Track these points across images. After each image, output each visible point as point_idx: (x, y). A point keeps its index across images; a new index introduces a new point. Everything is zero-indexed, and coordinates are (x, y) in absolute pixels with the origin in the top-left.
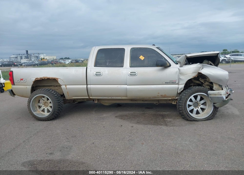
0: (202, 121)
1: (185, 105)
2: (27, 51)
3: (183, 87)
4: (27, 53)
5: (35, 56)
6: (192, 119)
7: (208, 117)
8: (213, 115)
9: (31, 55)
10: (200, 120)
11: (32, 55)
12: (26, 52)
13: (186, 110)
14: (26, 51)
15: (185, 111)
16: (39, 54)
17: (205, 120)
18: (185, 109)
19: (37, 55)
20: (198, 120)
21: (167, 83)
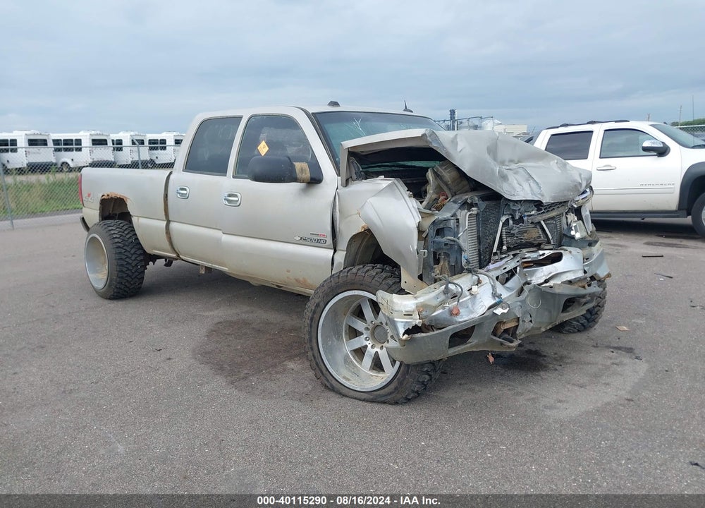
0: (356, 398)
1: (311, 326)
2: (453, 112)
3: (343, 262)
4: (451, 118)
5: (471, 125)
6: (328, 381)
7: (378, 392)
8: (396, 389)
9: (461, 123)
10: (352, 393)
11: (463, 121)
12: (451, 114)
13: (315, 345)
14: (451, 111)
15: (312, 349)
16: (481, 118)
17: (364, 400)
18: (311, 341)
19: (476, 122)
20: (344, 391)
21: (304, 241)
